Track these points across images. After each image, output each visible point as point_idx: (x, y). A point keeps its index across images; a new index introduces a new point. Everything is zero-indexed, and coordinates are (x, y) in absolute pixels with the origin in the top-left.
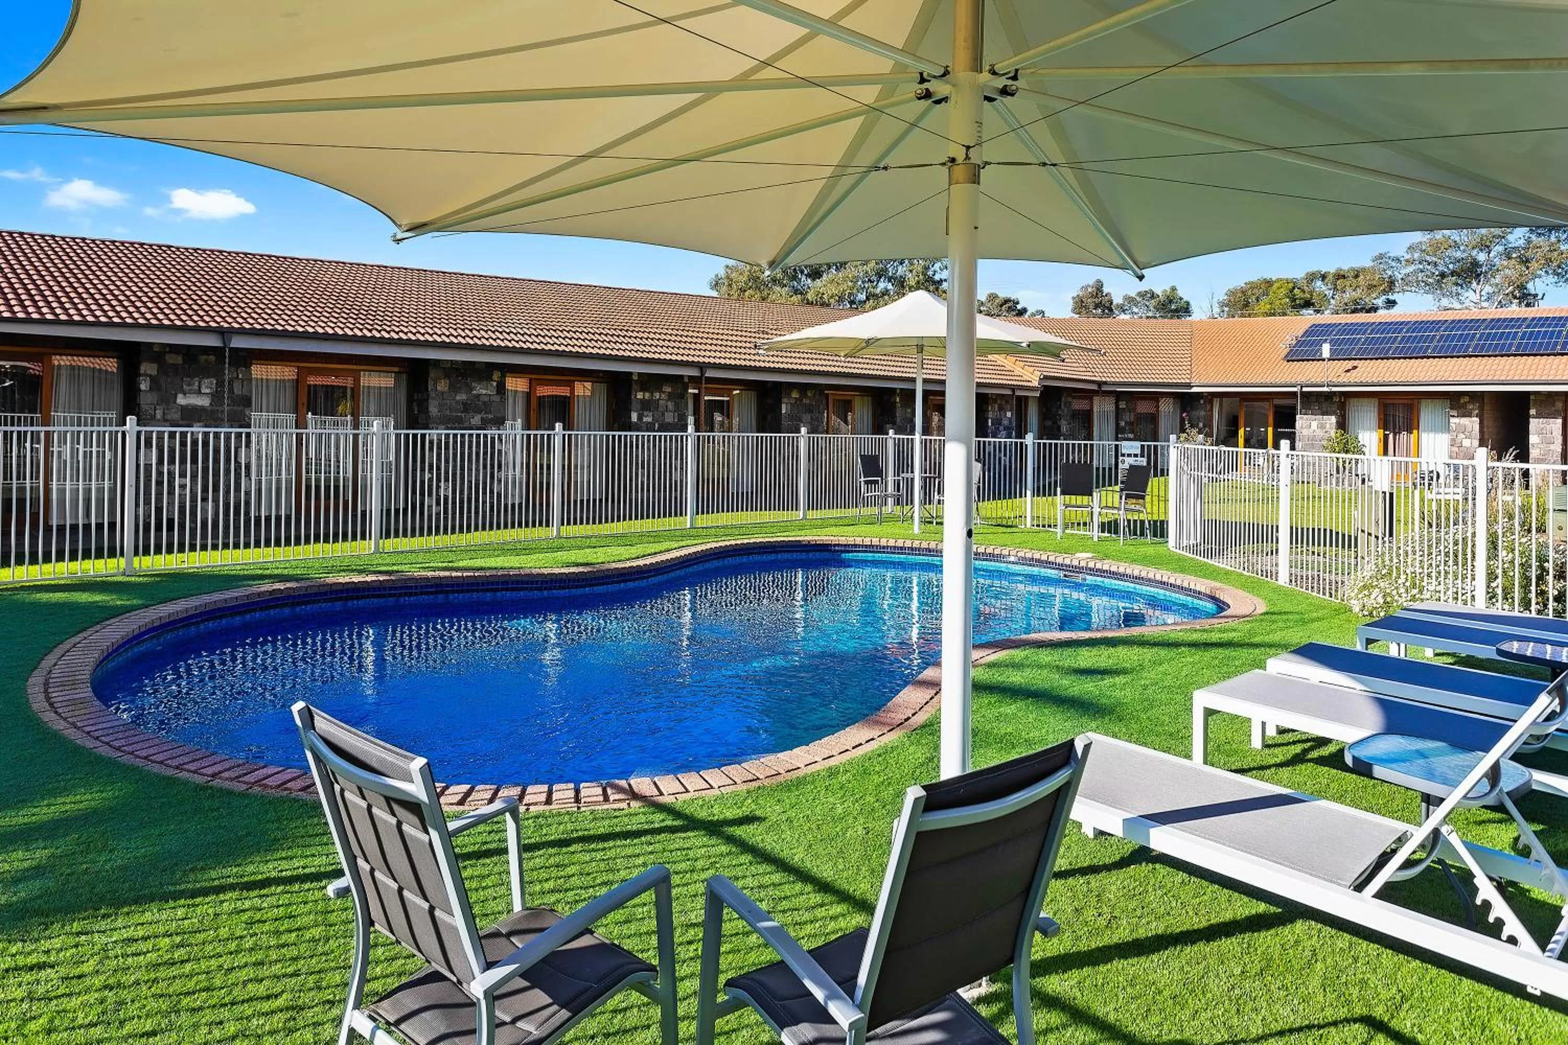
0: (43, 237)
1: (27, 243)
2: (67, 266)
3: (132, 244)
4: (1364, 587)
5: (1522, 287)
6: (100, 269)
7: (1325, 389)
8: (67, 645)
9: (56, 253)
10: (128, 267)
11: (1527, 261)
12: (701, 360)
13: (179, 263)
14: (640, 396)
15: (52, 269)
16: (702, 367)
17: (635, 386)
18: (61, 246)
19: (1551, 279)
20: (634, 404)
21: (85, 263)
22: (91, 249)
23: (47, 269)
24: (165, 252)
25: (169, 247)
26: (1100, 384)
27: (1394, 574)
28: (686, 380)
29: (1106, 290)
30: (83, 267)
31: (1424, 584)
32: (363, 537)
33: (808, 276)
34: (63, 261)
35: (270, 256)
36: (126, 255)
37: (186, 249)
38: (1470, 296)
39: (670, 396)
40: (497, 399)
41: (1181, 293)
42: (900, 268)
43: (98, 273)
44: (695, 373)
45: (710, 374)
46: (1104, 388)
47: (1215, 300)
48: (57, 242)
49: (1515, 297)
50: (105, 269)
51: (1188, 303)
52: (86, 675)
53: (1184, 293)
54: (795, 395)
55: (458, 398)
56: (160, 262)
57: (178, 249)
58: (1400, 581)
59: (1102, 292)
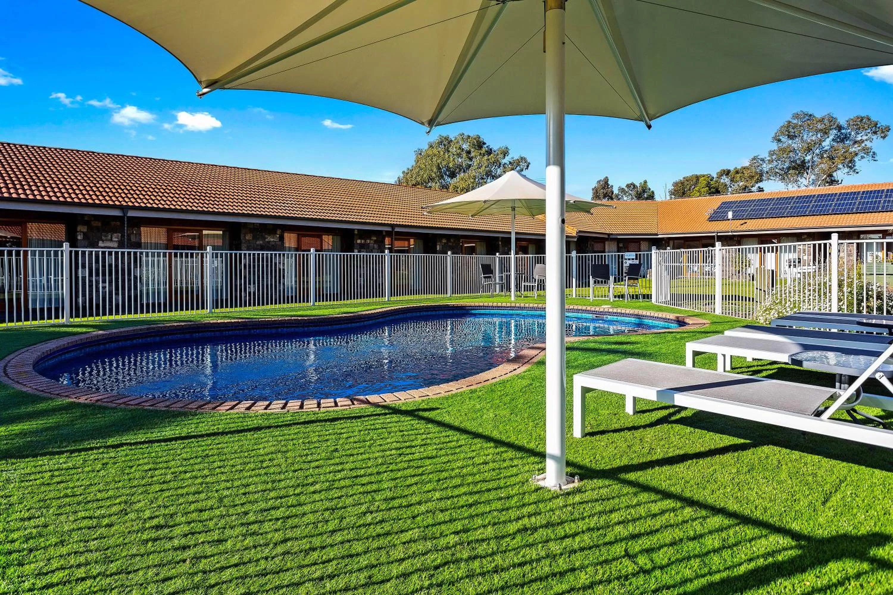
0: (21, 146)
1: (12, 150)
2: (34, 163)
3: (72, 151)
4: (766, 311)
5: (830, 176)
6: (53, 165)
7: (730, 234)
8: (23, 350)
9: (28, 156)
10: (70, 164)
11: (833, 159)
12: (392, 223)
13: (99, 162)
14: (359, 241)
15: (25, 165)
16: (393, 226)
17: (355, 237)
18: (31, 152)
19: (846, 170)
20: (356, 245)
21: (45, 162)
22: (49, 153)
23: (23, 165)
24: (91, 156)
25: (93, 153)
26: (609, 235)
27: (783, 302)
28: (384, 233)
29: (610, 183)
30: (43, 164)
31: (801, 305)
32: (203, 308)
33: (449, 176)
34: (32, 161)
35: (151, 159)
36: (68, 158)
37: (103, 154)
38: (803, 181)
39: (375, 242)
40: (280, 243)
41: (650, 185)
42: (499, 170)
43: (52, 168)
44: (389, 229)
45: (397, 229)
46: (611, 237)
47: (667, 191)
48: (29, 149)
49: (827, 182)
50: (56, 166)
51: (653, 192)
52: (31, 362)
53: (651, 186)
54: (444, 241)
55: (258, 243)
56: (88, 161)
57: (99, 154)
58: (787, 305)
59: (608, 185)
